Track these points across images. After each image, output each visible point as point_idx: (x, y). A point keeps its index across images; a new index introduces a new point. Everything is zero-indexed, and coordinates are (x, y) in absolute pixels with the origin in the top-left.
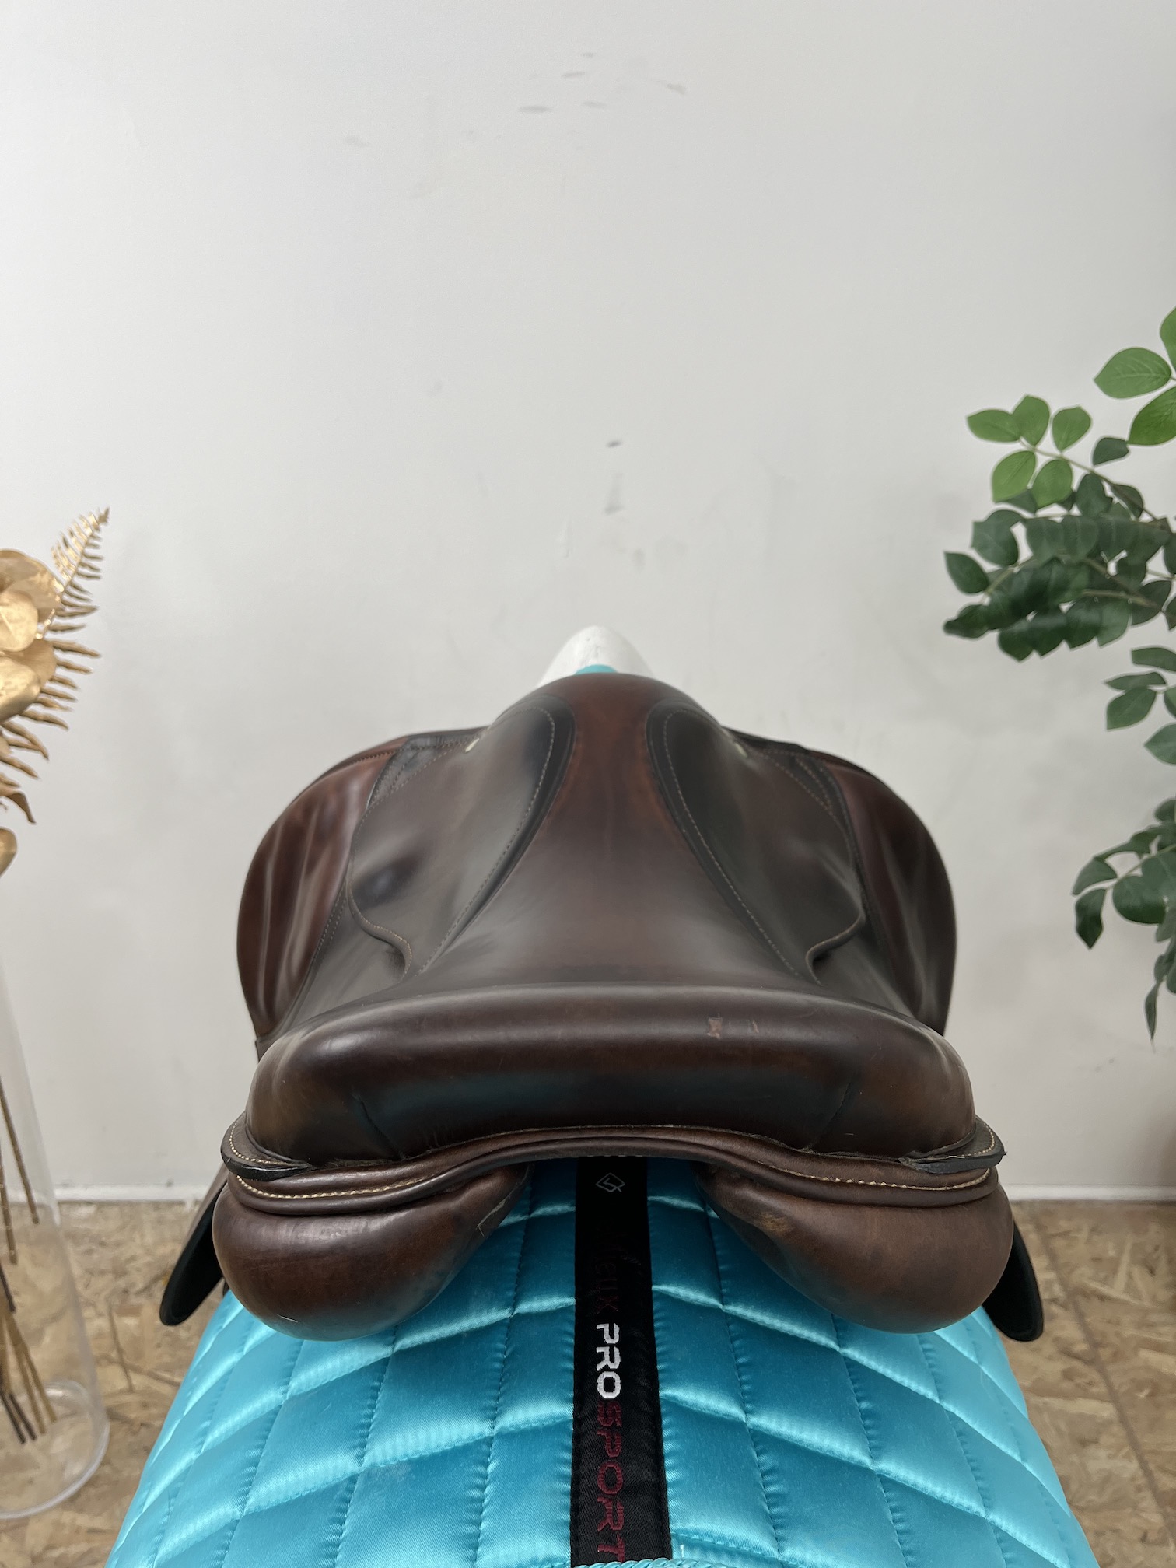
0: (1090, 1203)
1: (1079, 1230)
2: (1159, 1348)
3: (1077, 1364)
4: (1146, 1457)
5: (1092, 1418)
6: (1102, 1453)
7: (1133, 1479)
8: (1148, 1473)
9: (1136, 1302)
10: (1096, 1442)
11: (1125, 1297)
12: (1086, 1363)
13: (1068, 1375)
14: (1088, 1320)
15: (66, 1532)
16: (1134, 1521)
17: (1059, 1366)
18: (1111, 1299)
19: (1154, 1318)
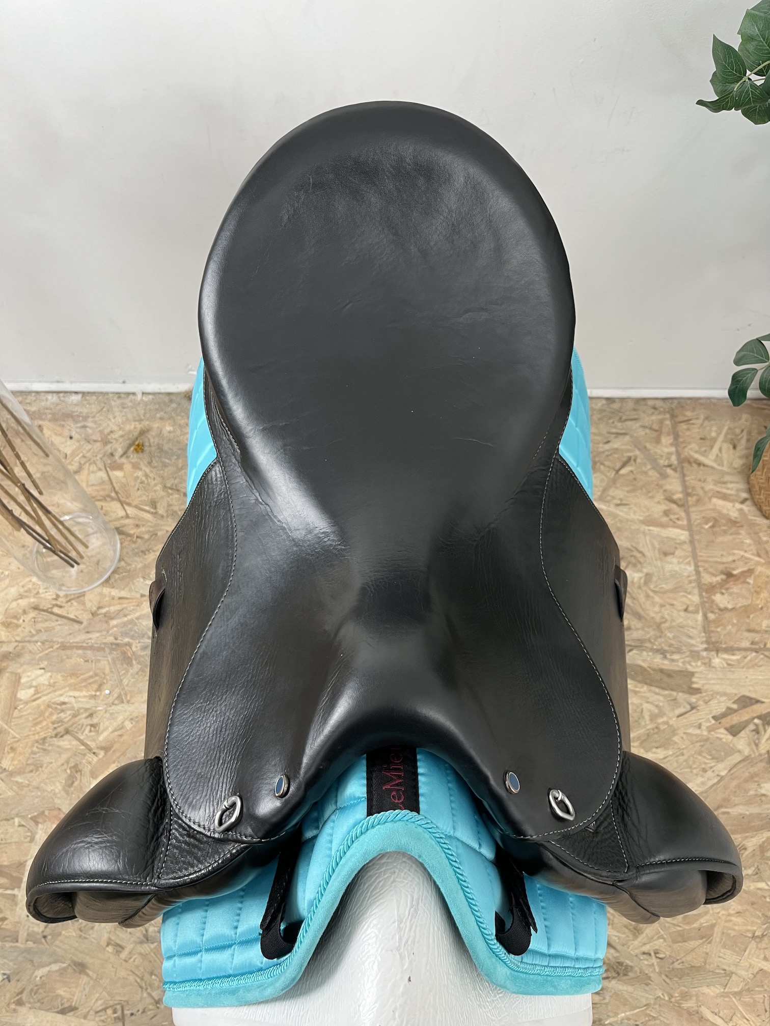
0: (709, 398)
1: (697, 419)
2: (725, 497)
3: (674, 506)
4: (700, 564)
5: (675, 539)
6: (675, 561)
7: (689, 576)
8: (698, 573)
9: (719, 468)
10: (673, 554)
11: (715, 465)
12: (679, 506)
13: (666, 513)
14: (687, 478)
15: (107, 599)
16: (684, 599)
18: (704, 465)
19: (727, 478)
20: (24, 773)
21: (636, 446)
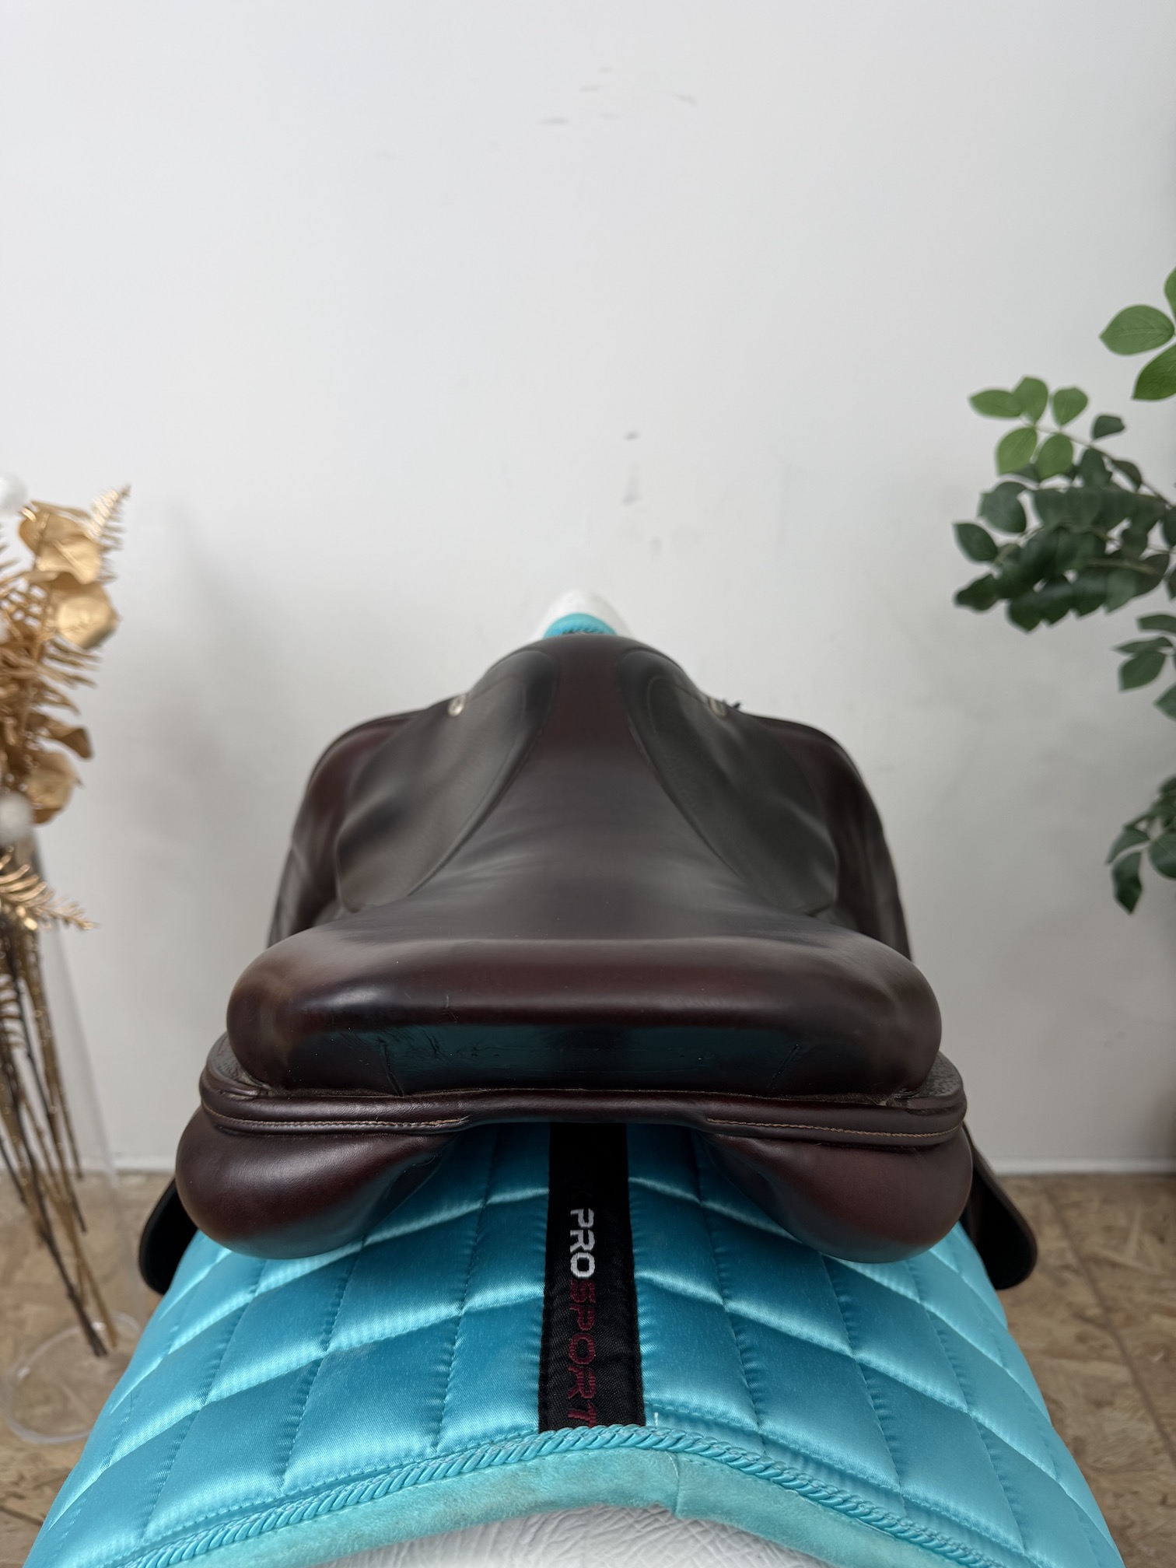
0: (1100, 1175)
1: (1090, 1201)
2: (1171, 1313)
3: (1090, 1329)
4: (1163, 1420)
6: (1118, 1415)
8: (1165, 1435)
9: (1147, 1269)
10: (1111, 1403)
11: (1139, 1265)
12: (1100, 1327)
13: (1081, 1338)
14: (1099, 1285)
16: (1153, 1483)
17: (1074, 1330)
18: (1123, 1266)
19: (1165, 1284)
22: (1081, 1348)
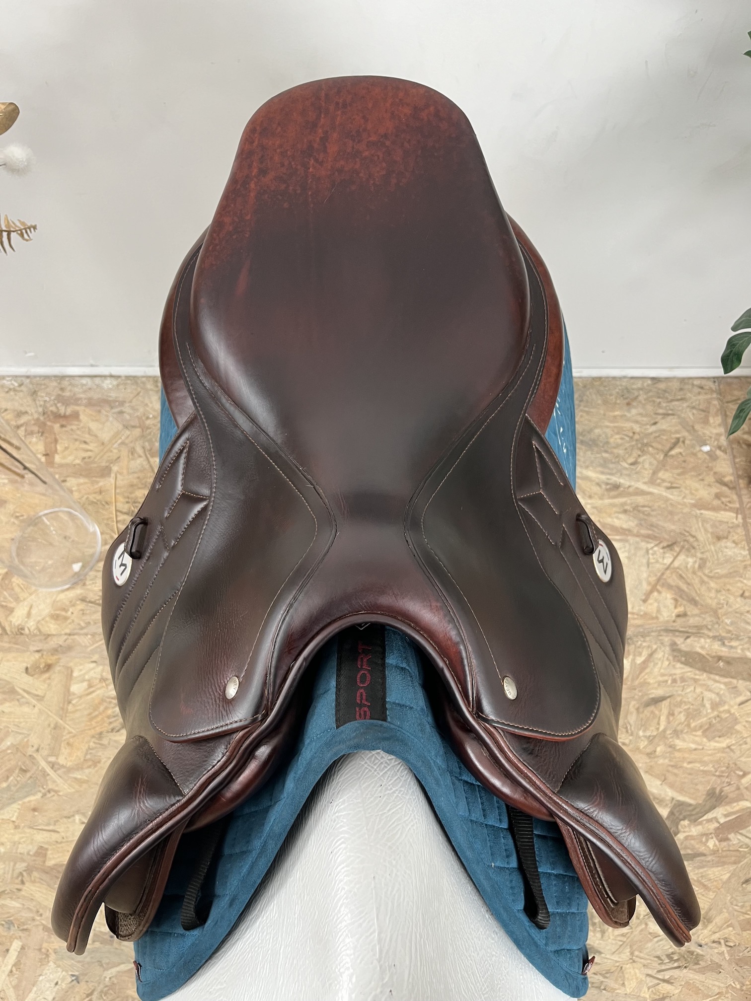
3: (725, 489)
5: (728, 523)
6: (729, 545)
10: (727, 538)
12: (730, 488)
13: (718, 496)
14: (737, 460)
16: (739, 585)
17: (715, 490)
20: (82, 768)
21: (684, 428)
22: (716, 502)
